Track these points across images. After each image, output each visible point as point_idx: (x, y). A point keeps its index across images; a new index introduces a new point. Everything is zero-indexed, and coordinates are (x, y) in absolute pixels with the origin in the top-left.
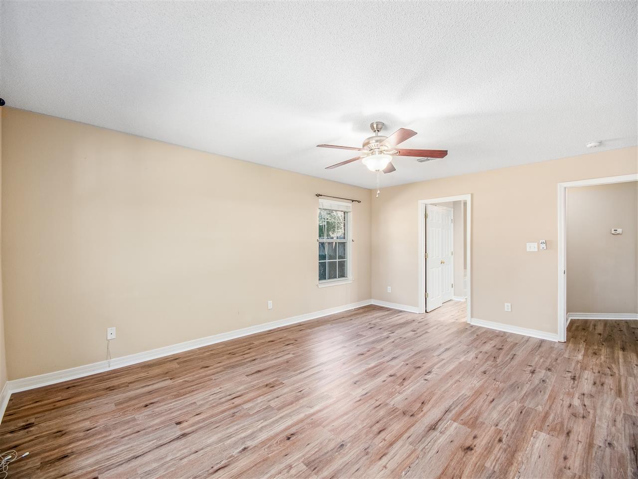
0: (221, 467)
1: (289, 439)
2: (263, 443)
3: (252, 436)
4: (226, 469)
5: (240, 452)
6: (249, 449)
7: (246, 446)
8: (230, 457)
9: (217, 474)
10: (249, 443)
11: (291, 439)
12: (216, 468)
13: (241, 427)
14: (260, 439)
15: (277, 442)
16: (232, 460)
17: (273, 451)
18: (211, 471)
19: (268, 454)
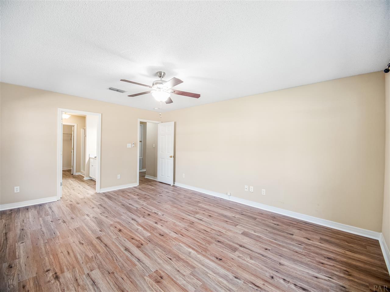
0: (254, 286)
1: (220, 259)
2: (228, 270)
3: (225, 277)
4: (254, 282)
5: (239, 279)
6: (235, 276)
7: (234, 278)
8: (245, 283)
9: (259, 286)
10: (231, 276)
11: (220, 258)
12: (256, 288)
13: (218, 285)
14: (226, 272)
15: (225, 264)
16: (247, 282)
17: (232, 264)
18: (259, 289)
19: (235, 266)
